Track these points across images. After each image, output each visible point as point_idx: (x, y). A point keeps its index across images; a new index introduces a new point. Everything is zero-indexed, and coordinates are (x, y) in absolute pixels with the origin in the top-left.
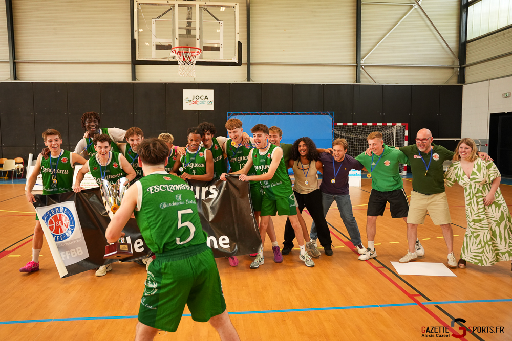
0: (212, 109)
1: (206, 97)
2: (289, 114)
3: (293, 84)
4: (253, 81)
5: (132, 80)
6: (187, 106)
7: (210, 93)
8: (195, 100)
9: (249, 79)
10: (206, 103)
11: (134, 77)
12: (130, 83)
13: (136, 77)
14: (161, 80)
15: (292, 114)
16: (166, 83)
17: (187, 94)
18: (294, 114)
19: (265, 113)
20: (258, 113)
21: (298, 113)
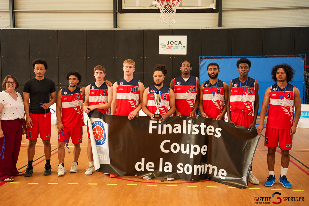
0: (185, 53)
1: (180, 43)
2: (259, 57)
3: (263, 29)
4: (224, 27)
5: (114, 27)
6: (162, 51)
7: (184, 39)
8: (170, 45)
9: (220, 24)
10: (180, 48)
11: (116, 25)
12: (112, 30)
13: (118, 25)
14: (139, 27)
15: (262, 57)
16: (144, 30)
17: (163, 40)
18: (264, 57)
19: (235, 56)
20: (228, 57)
21: (268, 56)
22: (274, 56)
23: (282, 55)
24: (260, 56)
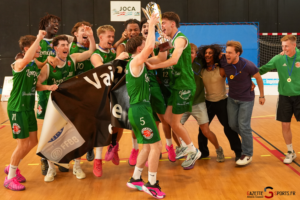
1: (133, 9)
8: (122, 11)
10: (133, 14)
15: (218, 24)
17: (114, 5)
18: (220, 25)
19: (191, 23)
20: (184, 24)
21: (224, 23)
22: (230, 23)
23: (237, 23)
24: (216, 23)
